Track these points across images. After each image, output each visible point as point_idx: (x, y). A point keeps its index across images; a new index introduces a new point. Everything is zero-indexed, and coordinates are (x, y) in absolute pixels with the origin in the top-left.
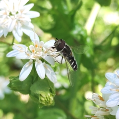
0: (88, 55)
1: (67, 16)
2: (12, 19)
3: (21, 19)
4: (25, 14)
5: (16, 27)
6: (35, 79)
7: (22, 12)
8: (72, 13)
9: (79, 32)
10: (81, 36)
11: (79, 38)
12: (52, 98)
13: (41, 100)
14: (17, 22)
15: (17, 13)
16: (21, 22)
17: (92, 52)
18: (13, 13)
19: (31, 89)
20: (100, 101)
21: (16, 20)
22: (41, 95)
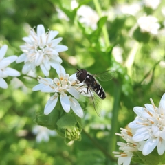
2: (40, 53)
3: (48, 53)
4: (53, 48)
5: (44, 61)
6: (61, 114)
7: (50, 46)
11: (116, 75)
12: (79, 133)
13: (67, 135)
14: (45, 56)
15: (45, 47)
16: (49, 55)
18: (41, 47)
19: (58, 124)
20: (129, 136)
21: (43, 54)
22: (67, 130)
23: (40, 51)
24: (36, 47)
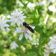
0: (45, 32)
1: (37, 18)
2: (17, 19)
3: (20, 19)
4: (21, 17)
5: (18, 22)
6: (25, 40)
7: (20, 16)
8: (39, 18)
9: (41, 24)
10: (42, 26)
11: (41, 26)
12: (31, 46)
13: (27, 47)
14: (18, 20)
15: (19, 17)
16: (20, 20)
17: (46, 32)
18: (17, 17)
19: (23, 43)
22: (27, 45)
23: (17, 18)
24: (15, 17)
